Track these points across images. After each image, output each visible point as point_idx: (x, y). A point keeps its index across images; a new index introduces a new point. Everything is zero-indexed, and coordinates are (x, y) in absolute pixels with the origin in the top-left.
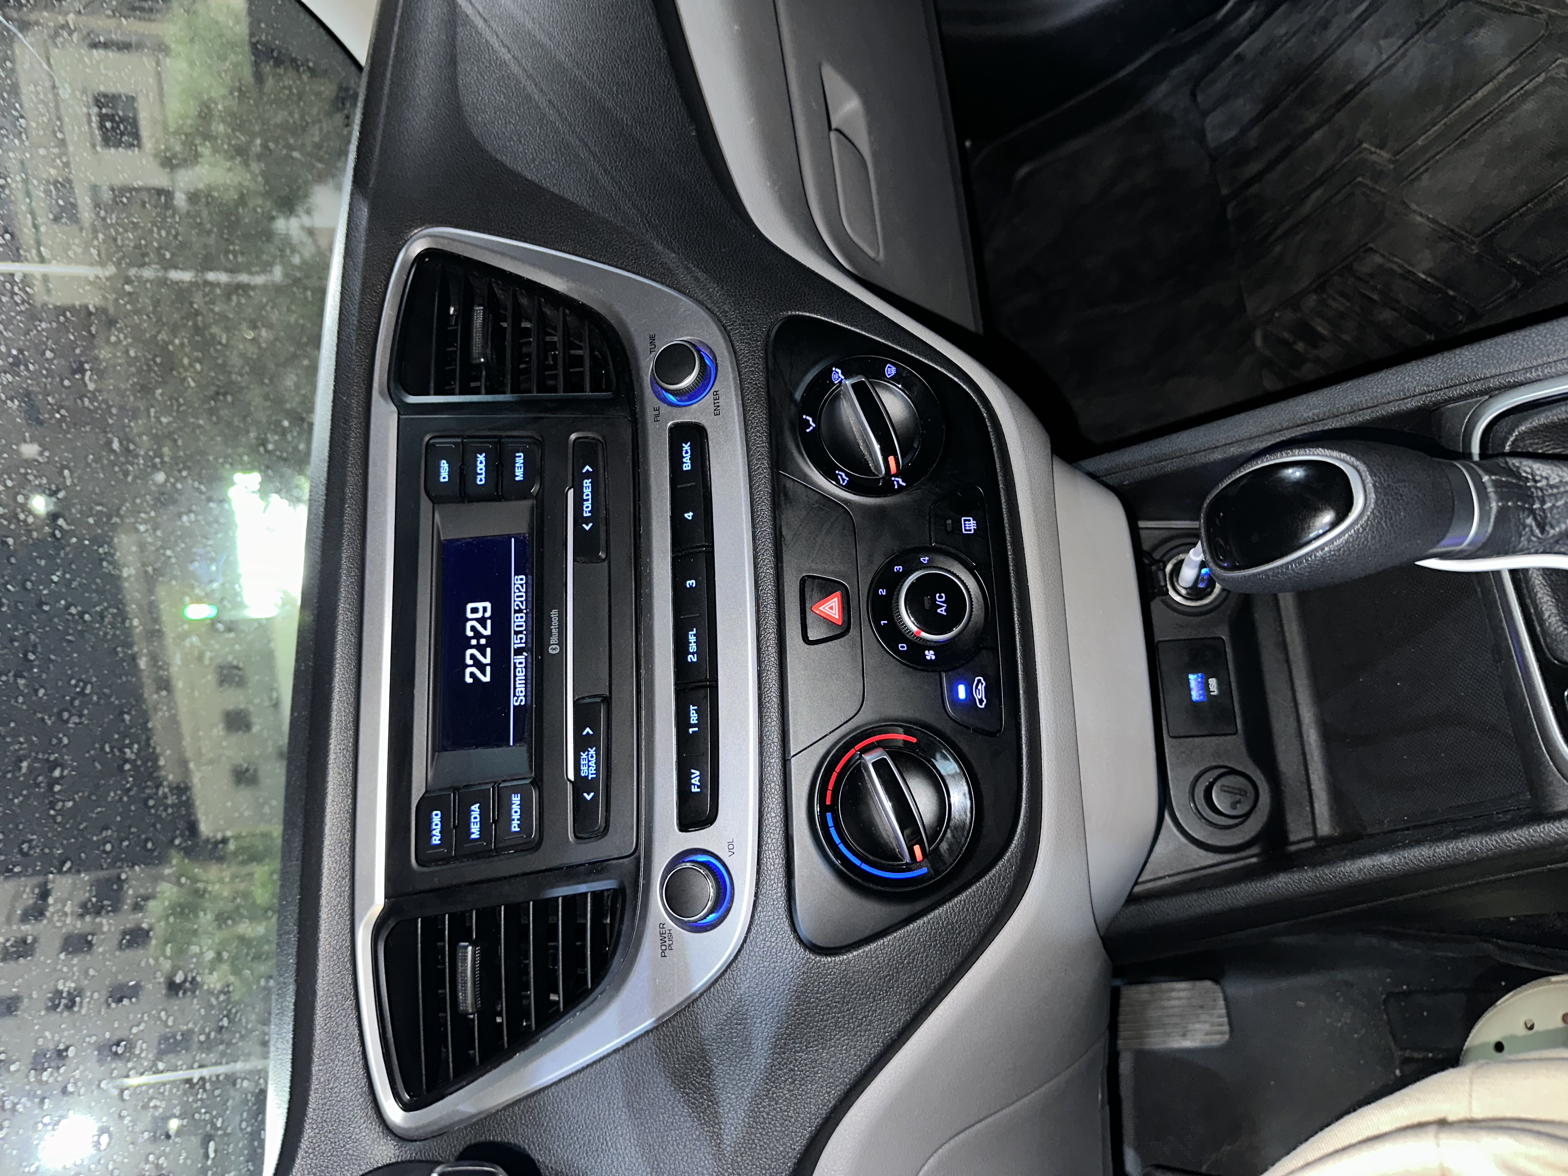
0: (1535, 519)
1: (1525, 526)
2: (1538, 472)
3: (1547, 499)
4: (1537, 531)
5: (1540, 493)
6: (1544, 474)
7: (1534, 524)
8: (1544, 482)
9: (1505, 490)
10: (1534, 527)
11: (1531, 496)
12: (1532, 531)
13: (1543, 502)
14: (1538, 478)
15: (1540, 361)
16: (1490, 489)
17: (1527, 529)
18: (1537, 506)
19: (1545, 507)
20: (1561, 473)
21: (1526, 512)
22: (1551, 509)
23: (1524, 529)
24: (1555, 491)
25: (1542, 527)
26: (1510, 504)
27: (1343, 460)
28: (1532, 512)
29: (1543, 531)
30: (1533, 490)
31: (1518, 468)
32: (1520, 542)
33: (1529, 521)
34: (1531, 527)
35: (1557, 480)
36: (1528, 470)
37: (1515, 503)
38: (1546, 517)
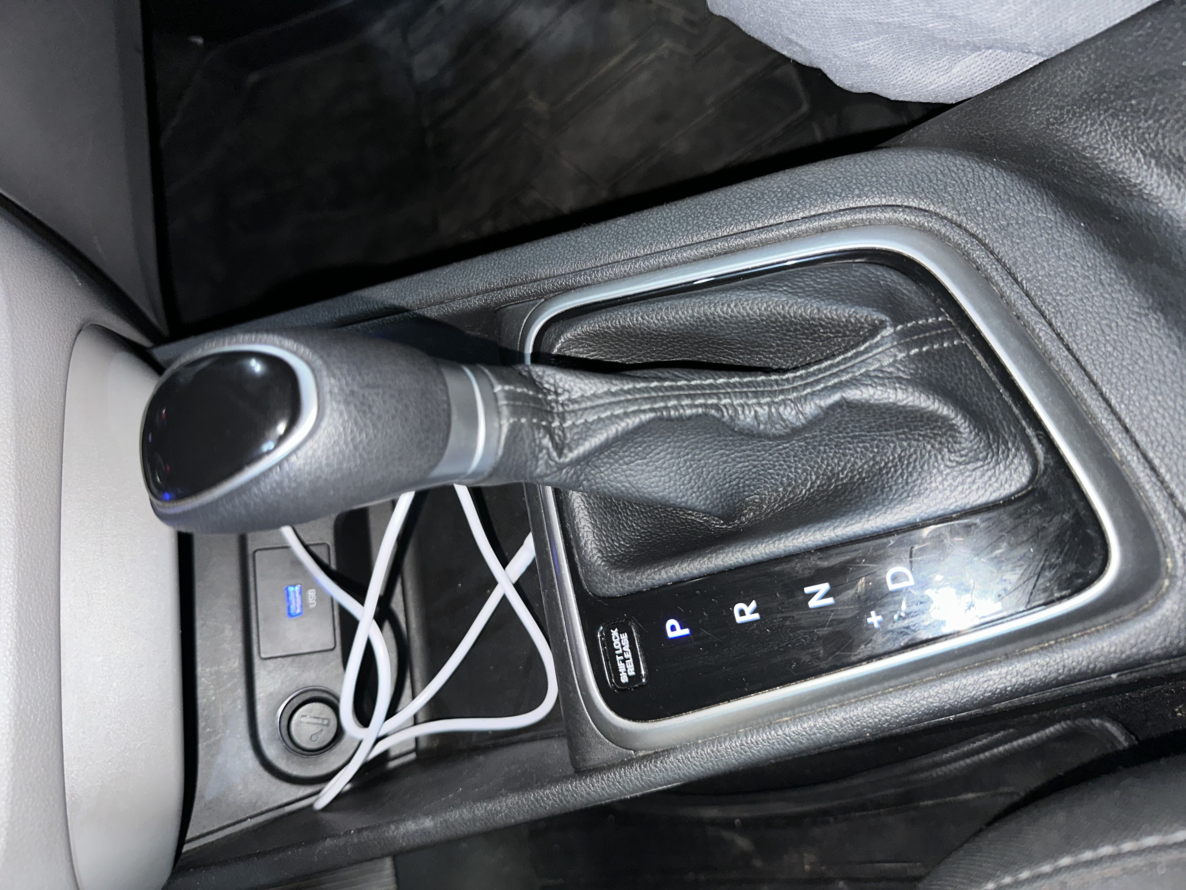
0: (552, 439)
1: (541, 448)
2: (561, 384)
3: (567, 416)
4: (554, 454)
5: (561, 409)
6: (567, 387)
7: (550, 445)
8: (566, 396)
9: (519, 403)
10: (551, 450)
11: (551, 413)
12: (549, 454)
13: (563, 419)
14: (560, 391)
15: (589, 265)
16: (503, 402)
17: (545, 451)
18: (556, 424)
19: (565, 425)
20: (582, 386)
21: (542, 431)
22: (571, 428)
23: (540, 451)
24: (576, 406)
25: (560, 450)
26: (523, 420)
27: (295, 353)
28: (549, 431)
29: (560, 454)
30: (553, 405)
31: (541, 377)
32: (536, 467)
33: (546, 441)
34: (548, 449)
35: (579, 394)
36: (552, 381)
37: (530, 421)
38: (565, 437)
